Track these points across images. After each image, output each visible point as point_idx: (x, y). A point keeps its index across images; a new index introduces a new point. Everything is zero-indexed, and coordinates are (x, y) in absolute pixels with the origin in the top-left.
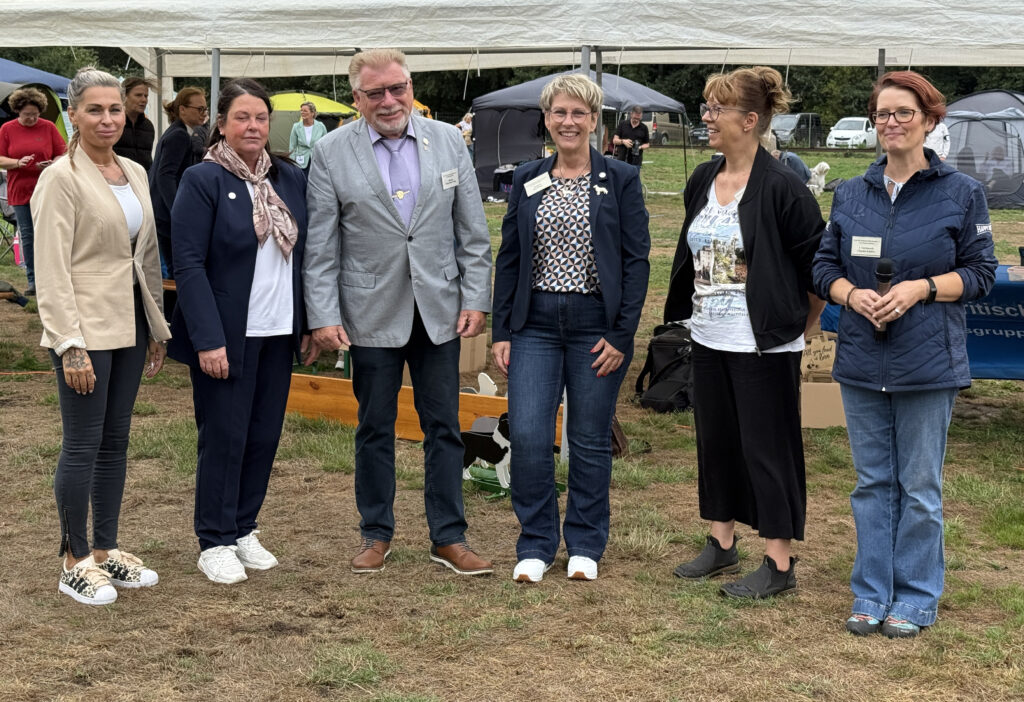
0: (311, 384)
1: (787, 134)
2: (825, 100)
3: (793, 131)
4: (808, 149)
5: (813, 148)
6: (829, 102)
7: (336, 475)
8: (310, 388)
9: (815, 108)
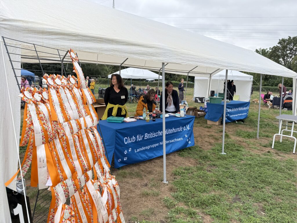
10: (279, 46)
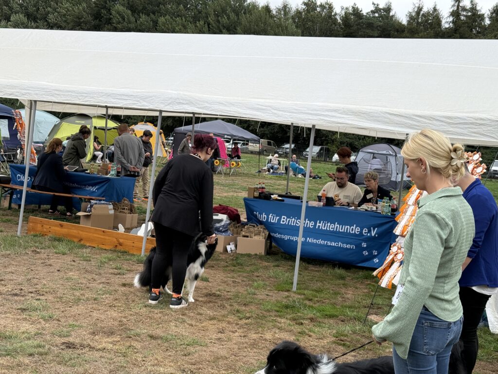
0: (60, 224)
1: (315, 154)
2: (333, 141)
3: (317, 153)
4: (322, 161)
5: (325, 161)
6: (335, 143)
7: (59, 255)
8: (59, 226)
9: (329, 145)
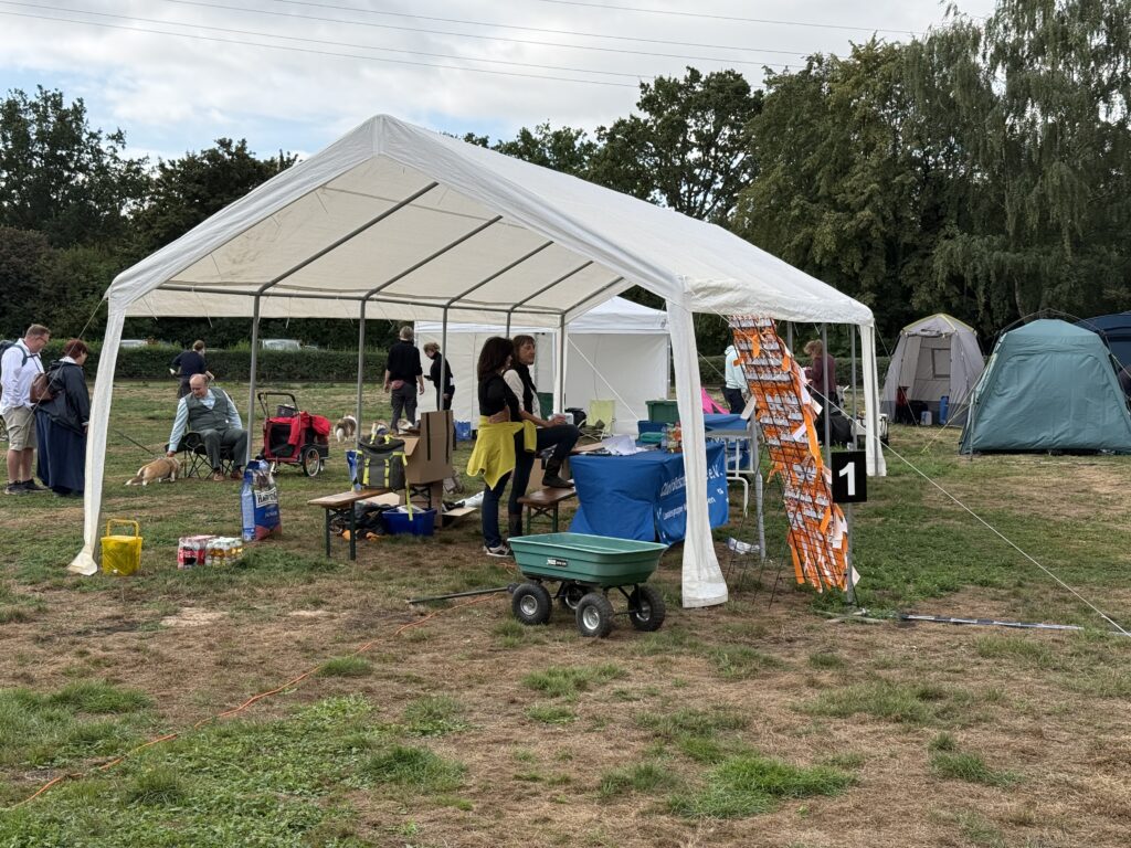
10: (646, 122)
